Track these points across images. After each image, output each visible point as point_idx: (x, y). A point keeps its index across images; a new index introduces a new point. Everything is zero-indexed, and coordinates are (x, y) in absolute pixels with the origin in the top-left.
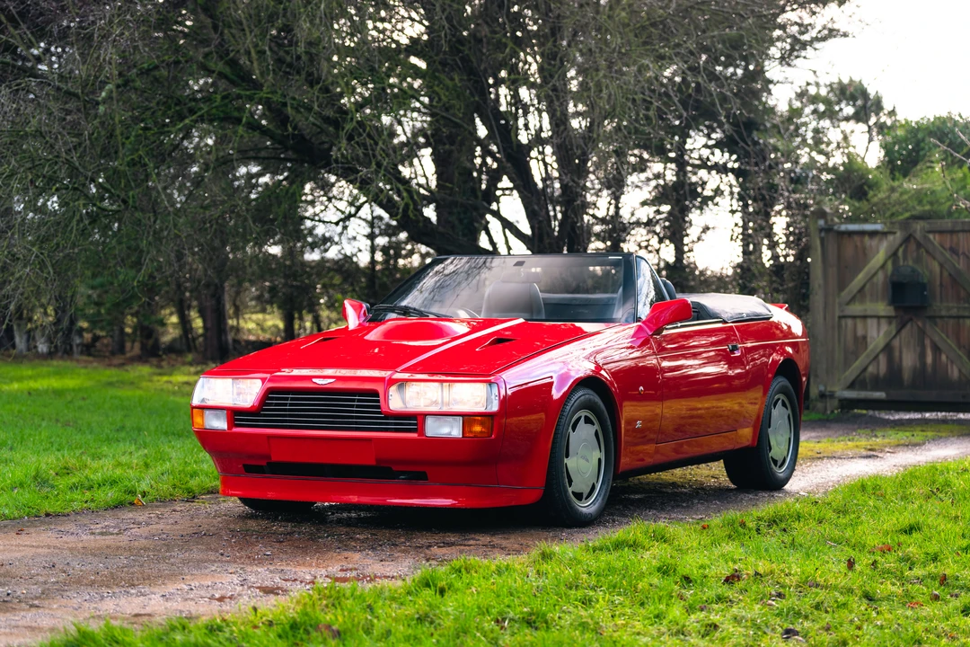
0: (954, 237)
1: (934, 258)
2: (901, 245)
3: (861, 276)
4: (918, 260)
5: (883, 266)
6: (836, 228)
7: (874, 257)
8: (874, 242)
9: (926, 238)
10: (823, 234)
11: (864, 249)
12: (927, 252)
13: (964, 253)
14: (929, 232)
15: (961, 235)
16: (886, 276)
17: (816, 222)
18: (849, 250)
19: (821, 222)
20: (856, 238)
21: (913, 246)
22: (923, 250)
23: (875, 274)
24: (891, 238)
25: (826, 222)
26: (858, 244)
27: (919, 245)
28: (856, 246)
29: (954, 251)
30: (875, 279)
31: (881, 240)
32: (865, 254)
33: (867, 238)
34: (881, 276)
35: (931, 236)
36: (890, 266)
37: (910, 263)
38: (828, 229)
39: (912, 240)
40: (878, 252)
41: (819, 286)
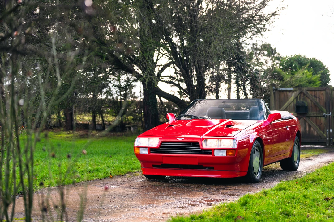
0: (315, 92)
1: (309, 99)
2: (299, 95)
3: (286, 104)
4: (304, 99)
5: (293, 101)
6: (278, 89)
7: (290, 98)
8: (290, 94)
9: (306, 92)
10: (274, 91)
11: (287, 96)
12: (307, 96)
13: (318, 97)
14: (308, 91)
15: (317, 92)
16: (294, 104)
17: (272, 88)
18: (282, 96)
19: (274, 88)
20: (285, 93)
21: (302, 95)
22: (305, 96)
23: (291, 103)
24: (295, 92)
25: (275, 88)
26: (285, 94)
27: (304, 94)
28: (285, 95)
29: (315, 96)
30: (291, 105)
31: (292, 93)
32: (287, 97)
33: (288, 93)
34: (292, 104)
35: (308, 92)
36: (295, 101)
37: (302, 100)
38: (276, 90)
39: (302, 93)
40: (291, 97)
41: (273, 107)
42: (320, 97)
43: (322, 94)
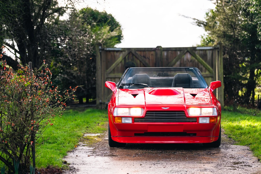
0: (145, 53)
1: (138, 59)
2: (127, 55)
3: (114, 65)
4: (133, 60)
5: (121, 62)
6: (105, 49)
7: (118, 59)
8: (118, 54)
9: (135, 53)
10: (101, 51)
11: (114, 56)
12: (136, 57)
13: (148, 58)
14: (137, 51)
15: (147, 52)
16: (122, 65)
17: (98, 47)
18: (109, 57)
19: (100, 47)
20: (112, 53)
21: (131, 55)
22: (134, 57)
23: (118, 64)
24: (124, 53)
25: (102, 47)
26: (113, 54)
27: (133, 55)
28: (112, 55)
29: (144, 57)
30: (118, 66)
31: (120, 53)
32: (115, 58)
33: (115, 53)
34: (120, 65)
35: (137, 52)
36: (123, 61)
37: (130, 61)
38: (103, 50)
39: (131, 54)
40: (119, 57)
41: (100, 68)
42: (150, 57)
43: (152, 55)
